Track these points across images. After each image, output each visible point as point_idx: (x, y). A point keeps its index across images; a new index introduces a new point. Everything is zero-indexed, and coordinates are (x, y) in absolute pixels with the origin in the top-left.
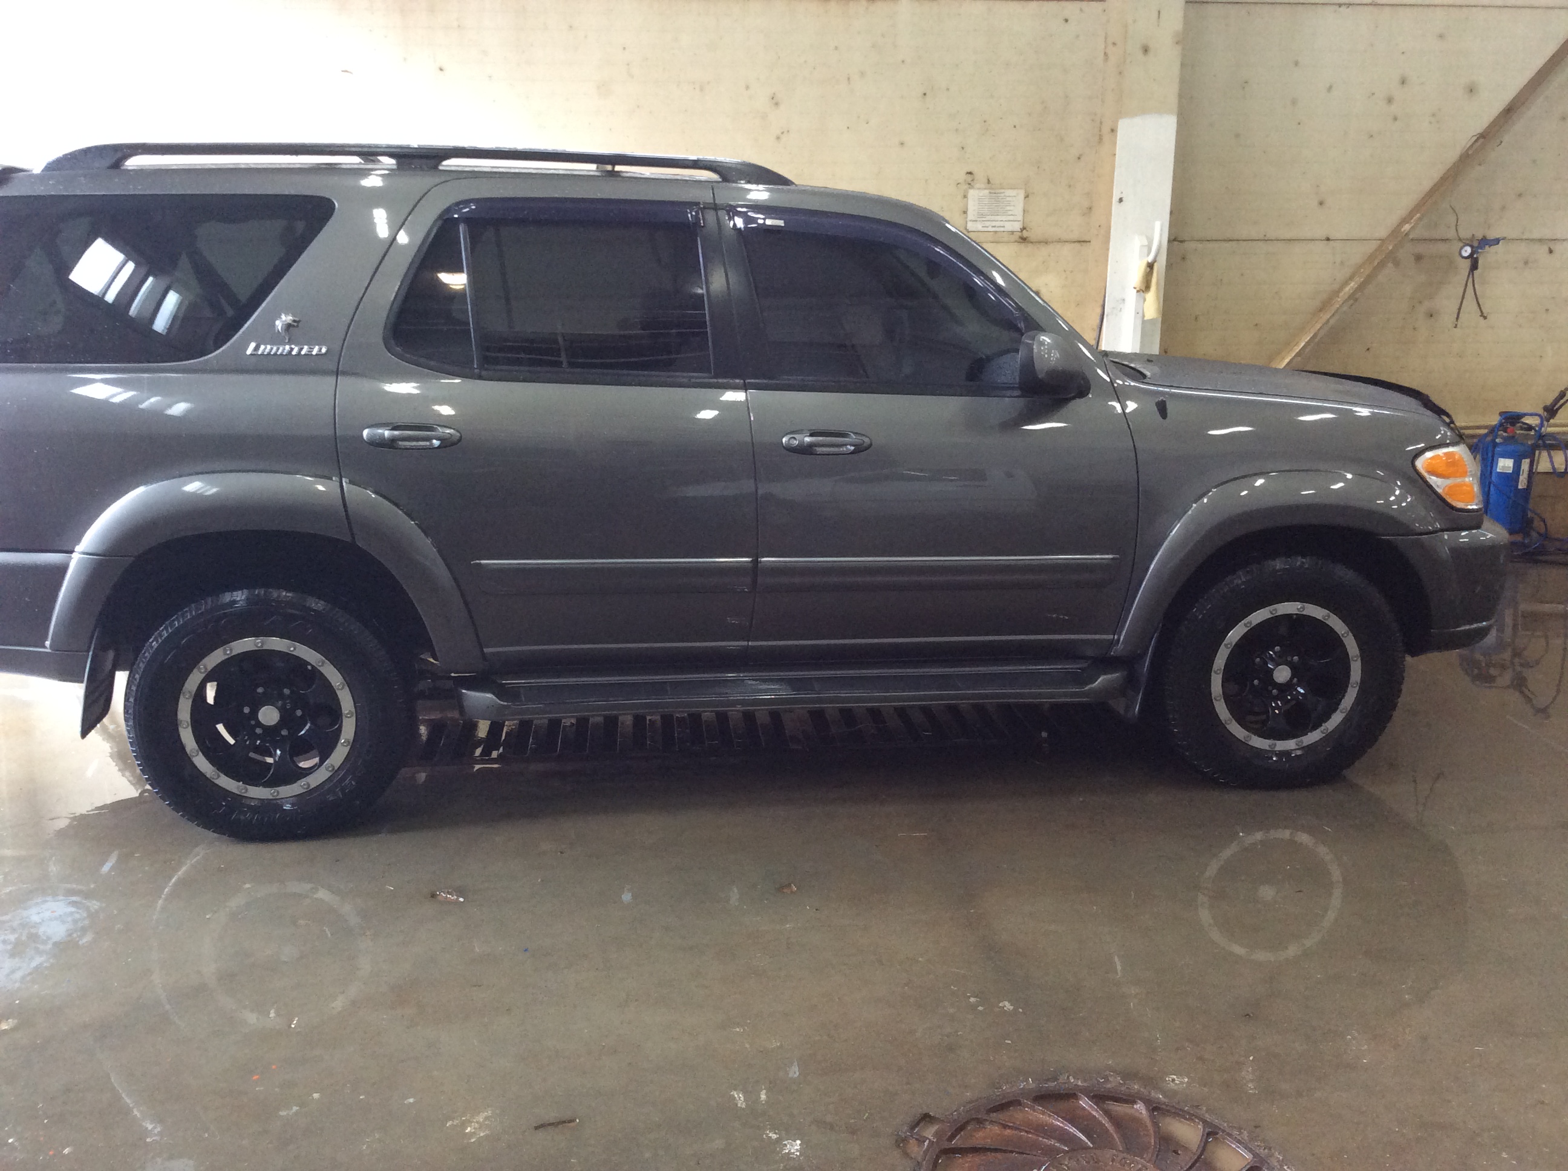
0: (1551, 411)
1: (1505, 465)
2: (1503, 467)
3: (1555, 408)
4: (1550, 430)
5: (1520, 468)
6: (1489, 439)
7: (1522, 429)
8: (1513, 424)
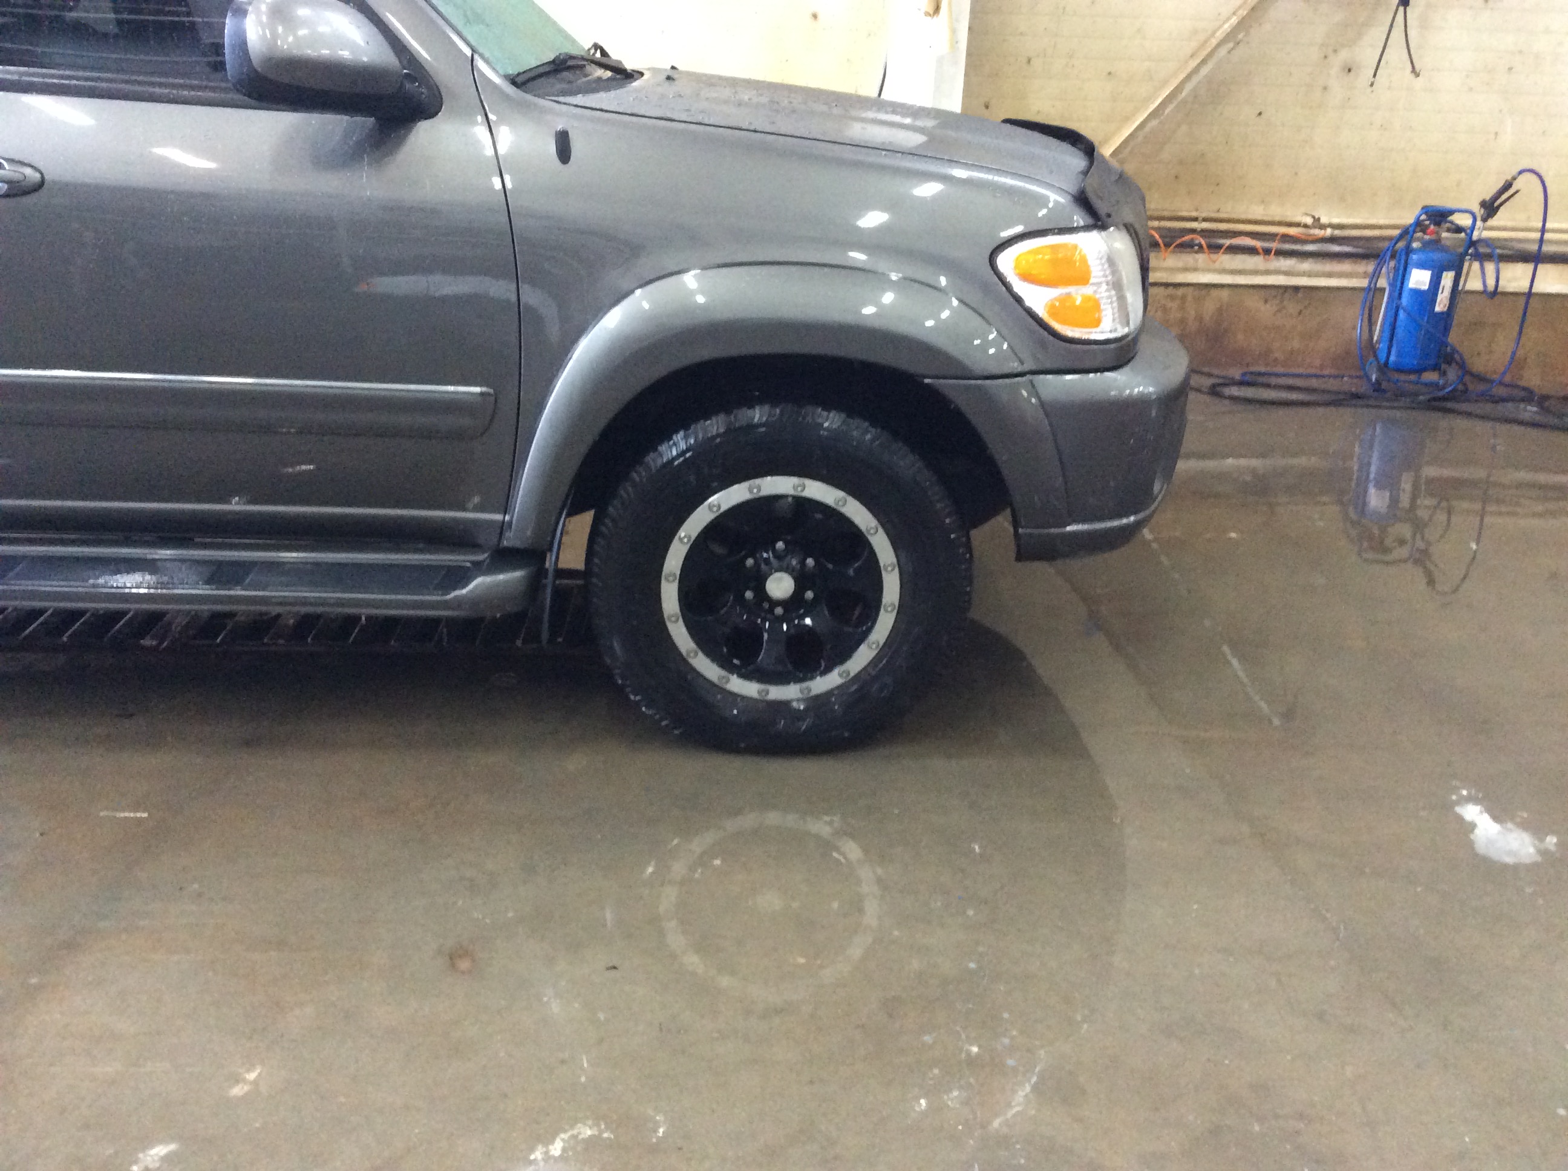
0: (1490, 208)
1: (1419, 278)
2: (1417, 282)
3: (1496, 204)
4: (1486, 234)
5: (1439, 283)
6: (1401, 245)
7: (1448, 230)
8: (1438, 224)
